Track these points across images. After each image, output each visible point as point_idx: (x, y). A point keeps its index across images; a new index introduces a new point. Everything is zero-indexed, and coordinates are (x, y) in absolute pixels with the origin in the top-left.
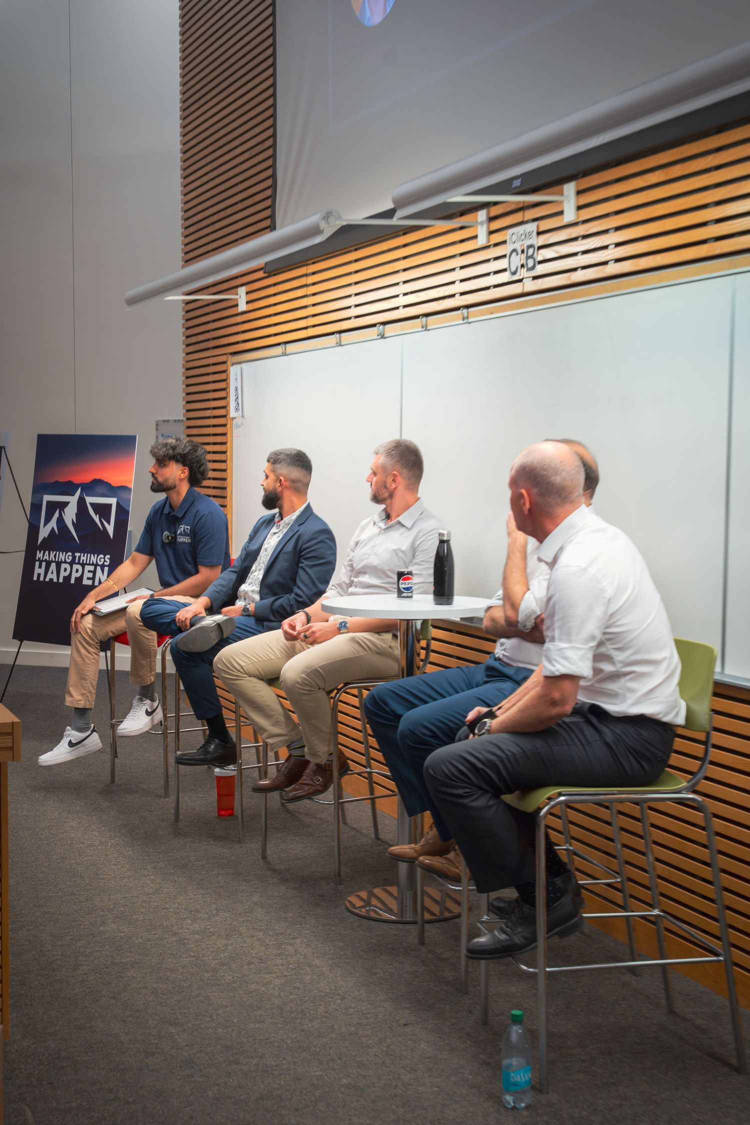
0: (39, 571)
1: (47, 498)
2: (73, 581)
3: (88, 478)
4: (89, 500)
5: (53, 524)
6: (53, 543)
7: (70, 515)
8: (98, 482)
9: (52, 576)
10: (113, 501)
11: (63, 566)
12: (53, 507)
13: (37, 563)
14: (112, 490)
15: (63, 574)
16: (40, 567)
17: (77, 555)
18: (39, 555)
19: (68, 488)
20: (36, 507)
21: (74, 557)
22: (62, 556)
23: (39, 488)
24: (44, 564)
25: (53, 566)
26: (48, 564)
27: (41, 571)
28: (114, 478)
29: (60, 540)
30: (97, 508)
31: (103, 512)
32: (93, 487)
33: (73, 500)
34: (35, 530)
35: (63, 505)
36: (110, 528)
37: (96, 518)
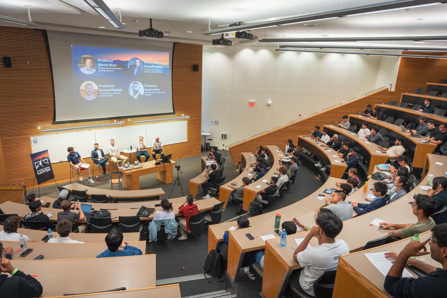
0: (38, 174)
1: (35, 163)
2: (45, 172)
3: (42, 158)
4: (43, 161)
5: (38, 166)
6: (39, 169)
7: (41, 164)
9: (41, 173)
10: (47, 159)
11: (42, 171)
12: (37, 164)
14: (46, 158)
17: (44, 168)
18: (37, 171)
19: (39, 160)
20: (34, 165)
22: (42, 170)
23: (33, 162)
25: (41, 172)
26: (40, 172)
27: (39, 173)
28: (46, 157)
29: (40, 168)
30: (45, 161)
31: (46, 161)
32: (43, 158)
33: (40, 162)
34: (35, 168)
35: (39, 163)
36: (48, 163)
37: (45, 163)
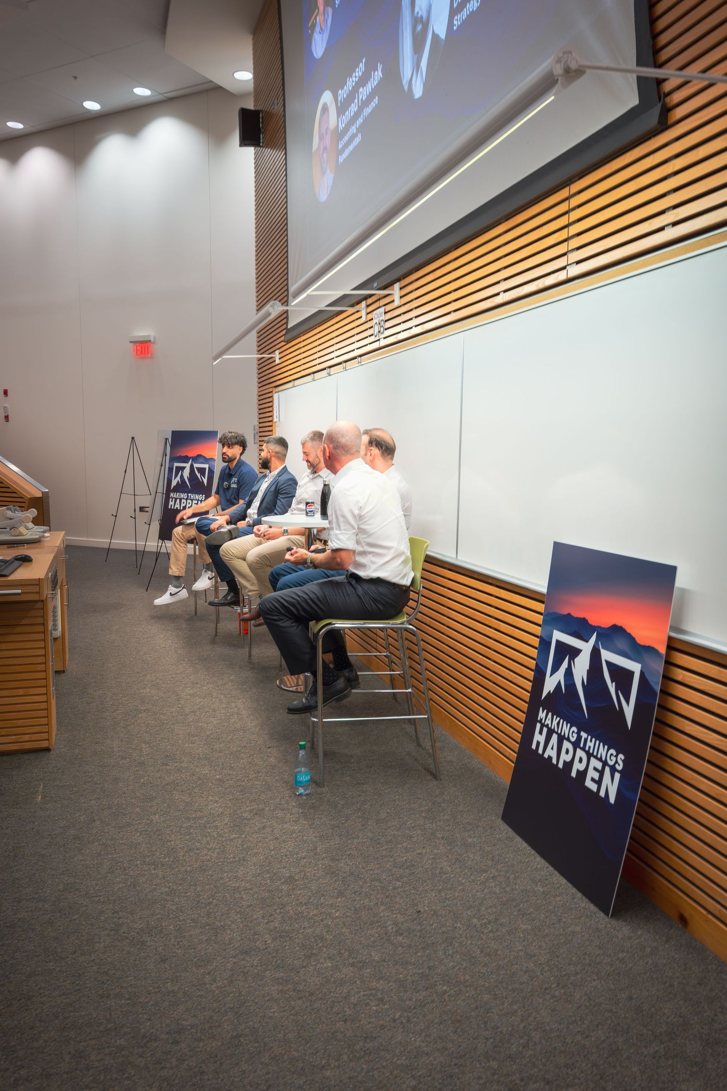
0: (171, 503)
1: (176, 465)
3: (195, 454)
4: (196, 465)
5: (178, 478)
6: (178, 489)
7: (186, 473)
8: (199, 456)
9: (178, 505)
10: (206, 466)
11: (183, 501)
12: (178, 470)
13: (171, 499)
14: (207, 460)
16: (172, 501)
17: (189, 495)
18: (172, 495)
19: (185, 459)
20: (171, 469)
21: (188, 496)
22: (182, 495)
23: (173, 459)
24: (174, 499)
25: (178, 501)
26: (176, 499)
27: (173, 503)
28: (208, 455)
29: (181, 487)
30: (198, 469)
31: (202, 471)
32: (198, 458)
33: (188, 466)
34: (169, 481)
35: (183, 468)
36: (205, 481)
37: (199, 475)
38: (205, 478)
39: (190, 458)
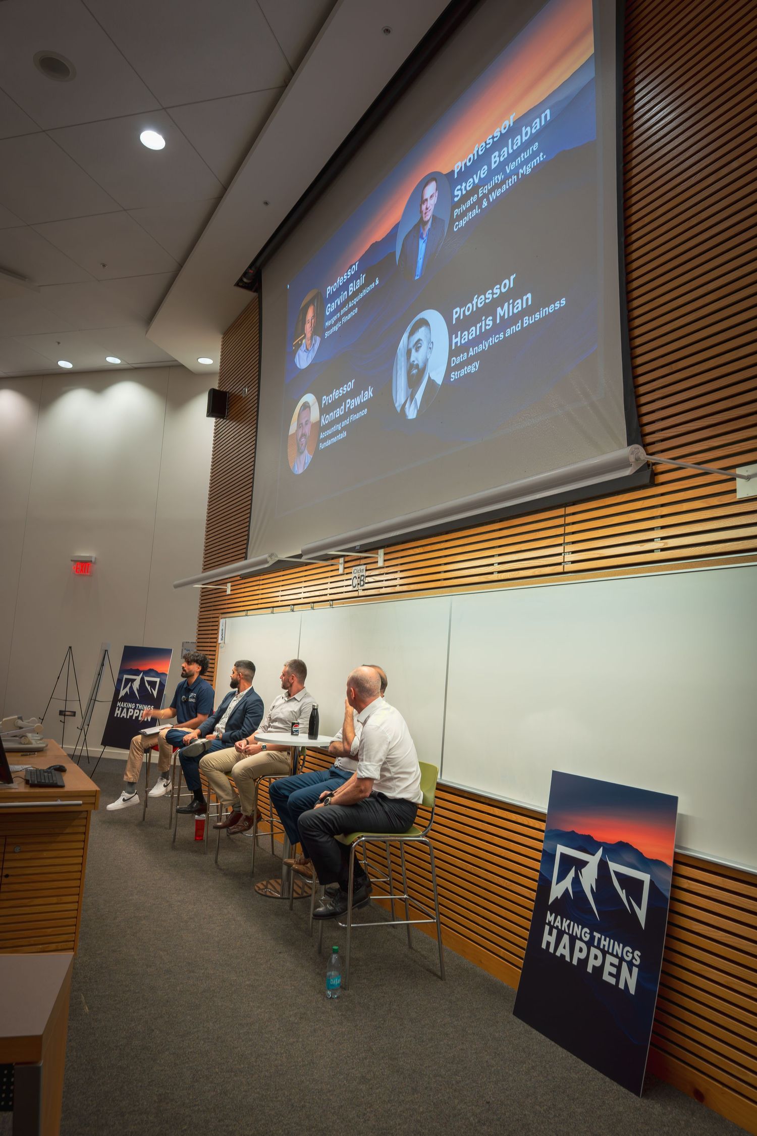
0: (118, 712)
1: (126, 676)
2: (134, 718)
3: (147, 668)
4: (146, 679)
5: (127, 689)
6: (126, 699)
7: (136, 685)
8: (151, 670)
9: (124, 715)
10: (158, 680)
11: (130, 710)
12: (128, 681)
13: (117, 708)
14: (158, 674)
15: (129, 714)
16: (118, 710)
17: (137, 705)
18: (119, 704)
19: (137, 672)
20: (120, 681)
21: (136, 706)
22: (130, 705)
23: (123, 671)
24: (121, 709)
25: (125, 710)
26: (123, 709)
28: (160, 669)
29: (130, 697)
30: (150, 683)
31: (152, 684)
32: (149, 672)
33: (138, 678)
35: (133, 680)
36: (155, 693)
37: (149, 688)
38: (155, 690)
39: (141, 672)
